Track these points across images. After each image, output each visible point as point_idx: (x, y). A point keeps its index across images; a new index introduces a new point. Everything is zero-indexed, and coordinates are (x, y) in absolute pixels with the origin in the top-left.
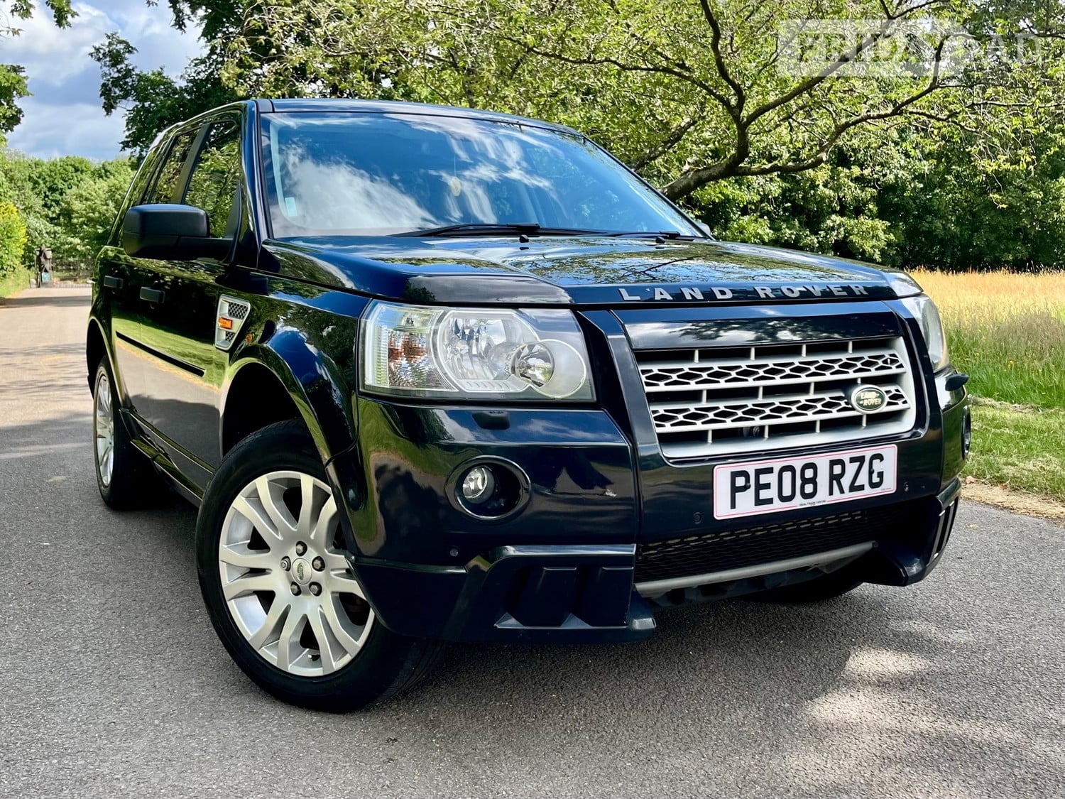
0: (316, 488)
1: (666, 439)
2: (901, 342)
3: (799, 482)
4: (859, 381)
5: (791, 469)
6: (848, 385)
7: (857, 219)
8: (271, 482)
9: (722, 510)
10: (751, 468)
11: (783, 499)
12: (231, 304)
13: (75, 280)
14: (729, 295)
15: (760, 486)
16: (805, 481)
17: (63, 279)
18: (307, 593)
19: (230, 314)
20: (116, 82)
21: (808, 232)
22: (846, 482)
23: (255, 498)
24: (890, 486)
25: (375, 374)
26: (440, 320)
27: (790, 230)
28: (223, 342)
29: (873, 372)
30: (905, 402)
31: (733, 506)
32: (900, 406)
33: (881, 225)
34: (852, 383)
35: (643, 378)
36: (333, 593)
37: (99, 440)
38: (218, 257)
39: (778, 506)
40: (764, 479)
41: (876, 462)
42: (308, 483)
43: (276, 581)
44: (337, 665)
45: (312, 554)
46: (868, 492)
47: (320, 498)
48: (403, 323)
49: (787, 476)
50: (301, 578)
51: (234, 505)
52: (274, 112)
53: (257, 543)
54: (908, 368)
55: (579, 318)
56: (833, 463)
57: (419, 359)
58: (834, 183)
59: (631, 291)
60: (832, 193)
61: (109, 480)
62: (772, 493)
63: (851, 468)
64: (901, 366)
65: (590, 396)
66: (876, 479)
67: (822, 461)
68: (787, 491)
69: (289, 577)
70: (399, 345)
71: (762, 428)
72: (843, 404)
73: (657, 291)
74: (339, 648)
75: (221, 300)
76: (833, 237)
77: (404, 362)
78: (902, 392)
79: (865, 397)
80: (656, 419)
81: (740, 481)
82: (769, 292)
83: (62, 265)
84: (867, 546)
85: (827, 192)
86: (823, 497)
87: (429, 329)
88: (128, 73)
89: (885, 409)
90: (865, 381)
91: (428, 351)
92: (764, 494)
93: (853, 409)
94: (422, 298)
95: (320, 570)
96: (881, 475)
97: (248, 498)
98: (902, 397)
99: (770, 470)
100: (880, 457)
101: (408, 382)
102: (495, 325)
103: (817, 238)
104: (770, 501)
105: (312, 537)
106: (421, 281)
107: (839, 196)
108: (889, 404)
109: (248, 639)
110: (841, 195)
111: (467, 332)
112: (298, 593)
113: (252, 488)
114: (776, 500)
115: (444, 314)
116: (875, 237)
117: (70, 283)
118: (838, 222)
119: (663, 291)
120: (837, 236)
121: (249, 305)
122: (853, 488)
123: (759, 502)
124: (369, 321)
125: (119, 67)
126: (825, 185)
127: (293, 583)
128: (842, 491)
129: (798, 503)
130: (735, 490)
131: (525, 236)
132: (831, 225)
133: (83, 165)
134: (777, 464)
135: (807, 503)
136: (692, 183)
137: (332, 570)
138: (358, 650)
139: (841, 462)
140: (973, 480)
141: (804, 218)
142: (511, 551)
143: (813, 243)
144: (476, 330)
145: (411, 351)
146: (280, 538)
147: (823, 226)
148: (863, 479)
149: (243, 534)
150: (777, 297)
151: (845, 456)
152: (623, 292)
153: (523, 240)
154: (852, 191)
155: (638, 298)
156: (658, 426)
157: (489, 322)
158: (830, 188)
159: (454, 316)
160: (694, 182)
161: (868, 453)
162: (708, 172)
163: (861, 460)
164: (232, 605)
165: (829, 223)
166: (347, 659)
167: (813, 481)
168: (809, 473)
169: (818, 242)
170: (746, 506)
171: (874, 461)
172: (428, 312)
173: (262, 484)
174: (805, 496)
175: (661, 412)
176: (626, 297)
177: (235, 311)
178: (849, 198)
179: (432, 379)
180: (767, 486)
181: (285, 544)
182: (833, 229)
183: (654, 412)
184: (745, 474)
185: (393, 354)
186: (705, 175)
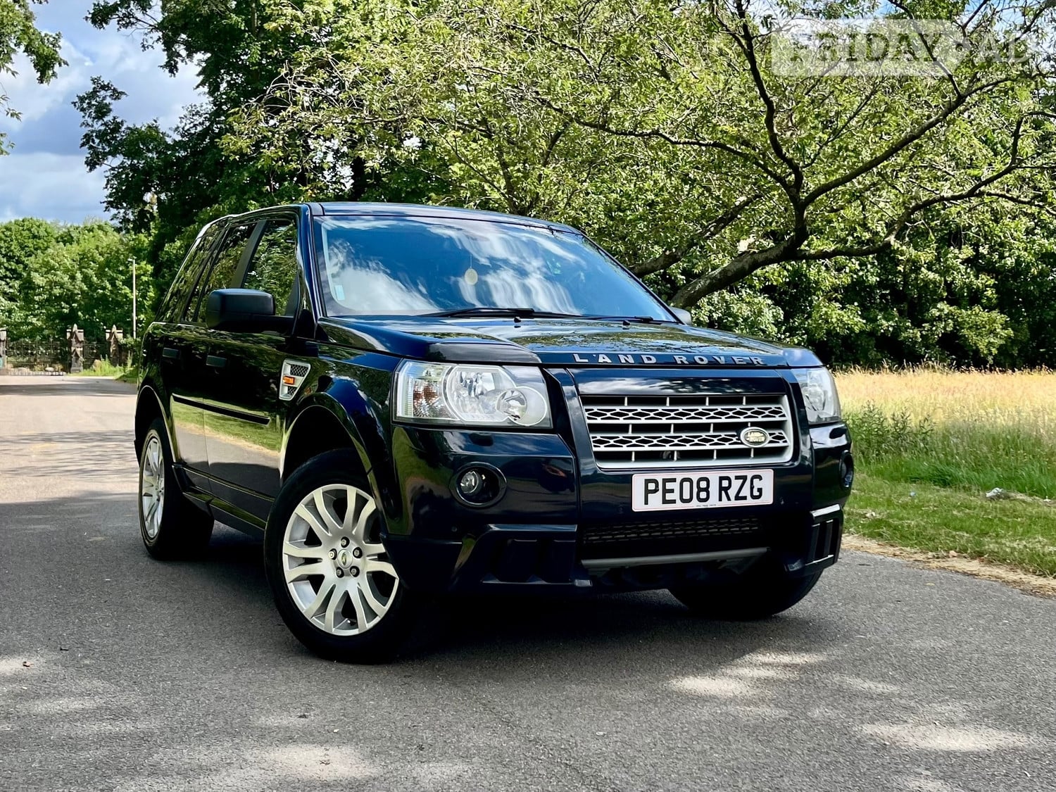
0: (358, 496)
1: (602, 457)
2: (785, 398)
3: (695, 490)
4: (749, 425)
5: (690, 480)
6: (739, 427)
7: (971, 309)
8: (325, 493)
9: (638, 505)
10: (659, 477)
11: (683, 501)
12: (292, 366)
13: (32, 367)
14: (654, 360)
15: (665, 491)
16: (700, 490)
17: (16, 366)
18: (348, 575)
19: (292, 374)
20: (101, 135)
21: (909, 324)
22: (732, 493)
23: (312, 506)
24: (767, 499)
25: (404, 408)
26: (448, 373)
27: (888, 321)
28: (286, 395)
29: (760, 419)
30: (786, 442)
31: (646, 503)
32: (781, 444)
33: (999, 317)
34: (744, 425)
35: (586, 414)
36: (368, 573)
37: (145, 499)
38: (281, 332)
39: (679, 506)
40: (669, 486)
41: (756, 481)
42: (352, 493)
43: (325, 568)
44: (369, 625)
45: (353, 545)
46: (750, 502)
47: (361, 502)
48: (424, 374)
49: (686, 485)
50: (344, 564)
51: (296, 511)
52: (324, 215)
53: (312, 540)
54: (789, 418)
55: (544, 374)
56: (721, 479)
57: (434, 400)
58: (939, 264)
59: (581, 356)
60: (937, 277)
61: (156, 531)
62: (675, 496)
63: (736, 484)
64: (784, 416)
65: (549, 425)
66: (756, 493)
67: (714, 477)
68: (686, 496)
69: (335, 564)
70: (421, 390)
71: (672, 452)
72: (735, 440)
73: (601, 356)
74: (371, 613)
75: (285, 363)
76: (940, 329)
77: (423, 401)
78: (784, 435)
79: (752, 437)
80: (594, 442)
81: (652, 486)
82: (684, 359)
83: (18, 349)
84: (763, 550)
85: (931, 275)
86: (714, 502)
87: (441, 379)
88: (117, 126)
89: (766, 445)
90: (753, 424)
91: (440, 395)
92: (669, 496)
93: (742, 443)
94: (438, 358)
95: (358, 557)
96: (760, 490)
97: (306, 505)
98: (783, 438)
99: (674, 480)
100: (760, 477)
101: (425, 413)
102: (485, 377)
103: (921, 332)
104: (674, 502)
105: (353, 532)
106: (438, 347)
107: (946, 281)
108: (771, 442)
109: (303, 612)
110: (949, 279)
111: (468, 381)
112: (341, 576)
113: (310, 498)
114: (678, 501)
115: (452, 369)
116: (992, 332)
117: (26, 370)
118: (946, 311)
119: (605, 357)
120: (944, 328)
121: (309, 366)
122: (738, 498)
123: (665, 501)
124: (400, 373)
125: (106, 119)
126: (929, 269)
127: (338, 568)
128: (729, 499)
129: (695, 504)
130: (647, 492)
131: (518, 318)
132: (937, 314)
133: (42, 229)
134: (679, 476)
135: (702, 505)
136: (747, 267)
137: (368, 556)
138: (385, 612)
139: (728, 478)
140: (956, 554)
141: (905, 306)
142: (494, 528)
143: (916, 337)
144: (474, 380)
145: (429, 394)
146: (330, 535)
147: (928, 316)
148: (746, 491)
149: (301, 533)
150: (690, 364)
151: (732, 474)
152: (576, 356)
153: (517, 321)
154: (962, 277)
155: (587, 361)
156: (595, 446)
157: (484, 374)
158: (936, 272)
159: (459, 369)
160: (749, 266)
161: (749, 474)
162: (764, 255)
163: (744, 478)
164: (291, 587)
165: (935, 312)
166: (377, 620)
167: (706, 490)
168: (703, 484)
169: (922, 336)
170: (656, 504)
171: (755, 480)
172: (441, 367)
173: (318, 495)
174: (700, 500)
175: (599, 438)
176: (578, 359)
177: (296, 371)
178: (958, 282)
179: (442, 412)
180: (672, 491)
181: (333, 540)
182: (940, 319)
183: (593, 438)
184: (656, 482)
185: (416, 396)
186: (761, 258)
